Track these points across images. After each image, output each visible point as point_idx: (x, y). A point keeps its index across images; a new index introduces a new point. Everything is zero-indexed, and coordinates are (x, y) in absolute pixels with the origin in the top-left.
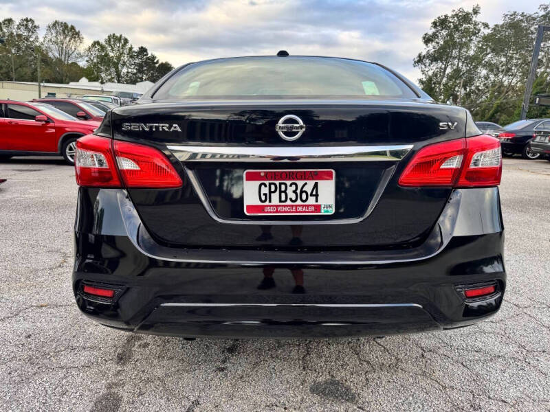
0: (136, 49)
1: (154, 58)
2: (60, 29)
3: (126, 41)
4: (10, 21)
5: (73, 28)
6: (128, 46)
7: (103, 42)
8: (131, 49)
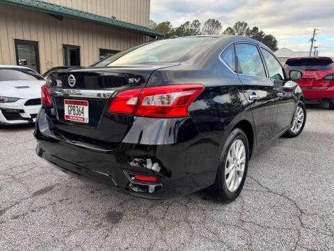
0: (251, 29)
1: (262, 32)
2: (211, 23)
3: (246, 25)
4: (188, 23)
5: (217, 21)
6: (247, 27)
7: (232, 27)
8: (248, 29)
